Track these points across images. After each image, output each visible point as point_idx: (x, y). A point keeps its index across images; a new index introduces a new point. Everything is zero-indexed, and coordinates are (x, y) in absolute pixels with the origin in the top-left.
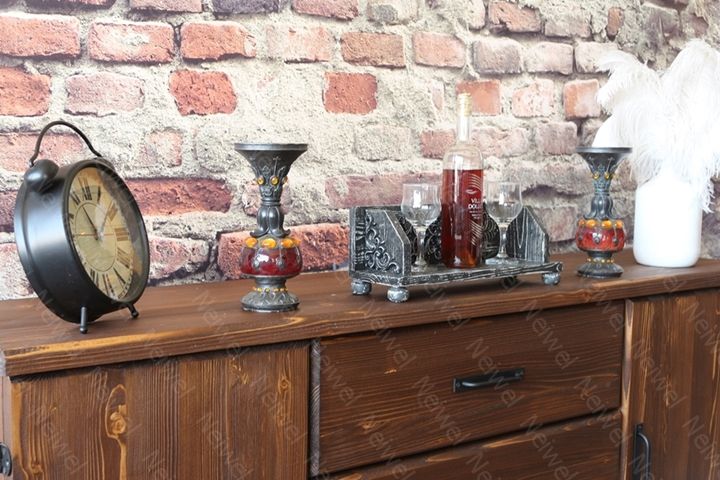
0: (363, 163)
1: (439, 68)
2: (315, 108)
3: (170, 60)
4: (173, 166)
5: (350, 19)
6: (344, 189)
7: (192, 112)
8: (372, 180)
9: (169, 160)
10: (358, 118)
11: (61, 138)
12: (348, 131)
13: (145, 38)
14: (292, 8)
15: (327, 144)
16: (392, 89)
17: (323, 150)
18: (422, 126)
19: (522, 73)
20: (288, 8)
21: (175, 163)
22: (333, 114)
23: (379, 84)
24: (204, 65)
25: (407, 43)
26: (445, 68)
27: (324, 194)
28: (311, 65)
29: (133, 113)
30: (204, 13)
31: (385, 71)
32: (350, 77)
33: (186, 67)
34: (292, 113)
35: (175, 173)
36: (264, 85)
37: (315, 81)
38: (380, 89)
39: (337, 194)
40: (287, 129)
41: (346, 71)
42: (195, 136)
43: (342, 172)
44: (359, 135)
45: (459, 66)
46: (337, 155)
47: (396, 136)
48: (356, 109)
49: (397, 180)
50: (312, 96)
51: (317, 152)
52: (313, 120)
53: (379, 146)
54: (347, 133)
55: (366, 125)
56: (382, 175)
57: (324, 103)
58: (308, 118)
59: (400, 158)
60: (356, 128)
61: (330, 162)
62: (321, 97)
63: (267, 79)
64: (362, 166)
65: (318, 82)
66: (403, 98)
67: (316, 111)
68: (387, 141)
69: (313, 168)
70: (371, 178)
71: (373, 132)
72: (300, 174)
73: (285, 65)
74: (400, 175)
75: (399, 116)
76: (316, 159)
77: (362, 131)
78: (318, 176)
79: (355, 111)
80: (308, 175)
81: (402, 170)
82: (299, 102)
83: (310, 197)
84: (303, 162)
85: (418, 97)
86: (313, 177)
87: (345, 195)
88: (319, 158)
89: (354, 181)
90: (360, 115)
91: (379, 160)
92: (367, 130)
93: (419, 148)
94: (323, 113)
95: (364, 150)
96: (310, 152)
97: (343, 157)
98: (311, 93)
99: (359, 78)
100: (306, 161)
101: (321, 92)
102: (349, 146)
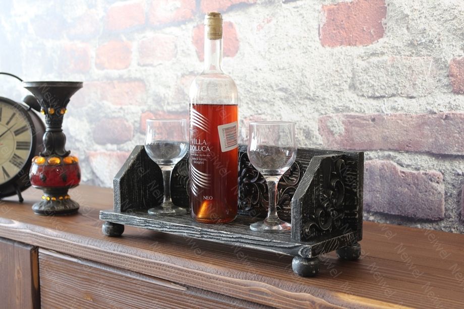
0: (362, 101)
2: (310, 44)
3: (193, 17)
6: (339, 128)
8: (373, 120)
10: (360, 50)
11: (136, 83)
12: (346, 65)
13: (179, 4)
15: (321, 80)
16: (407, 12)
17: (317, 87)
22: (328, 49)
23: (390, 8)
27: (316, 133)
28: (308, 1)
29: (171, 62)
36: (262, 28)
38: (390, 14)
39: (332, 133)
40: (281, 67)
43: (337, 110)
44: (359, 69)
46: (332, 92)
47: (410, 67)
48: (356, 41)
49: (408, 122)
50: (308, 32)
51: (310, 89)
52: (307, 57)
53: (384, 81)
54: (344, 68)
55: (369, 57)
56: (387, 115)
57: (321, 37)
58: (302, 54)
59: (415, 94)
60: (356, 61)
61: (324, 99)
62: (317, 31)
63: (266, 21)
64: (361, 104)
65: (314, 17)
66: (423, 20)
67: (310, 47)
68: (397, 75)
69: (305, 106)
70: (373, 117)
71: (376, 65)
72: (293, 111)
73: (283, 5)
74: (414, 115)
75: (416, 43)
76: (309, 97)
77: (363, 64)
78: (310, 113)
79: (356, 43)
80: (300, 112)
81: (418, 109)
82: (294, 40)
83: (302, 134)
84: (295, 99)
85: (447, 16)
86: (306, 115)
87: (340, 135)
88: (312, 95)
89: (351, 120)
90: (361, 46)
91: (384, 97)
92: (369, 63)
93: (445, 81)
94: (318, 48)
95: (365, 86)
96: (302, 89)
97: (339, 94)
98: (306, 29)
99: (363, 5)
100: (299, 99)
101: (317, 27)
102: (346, 82)
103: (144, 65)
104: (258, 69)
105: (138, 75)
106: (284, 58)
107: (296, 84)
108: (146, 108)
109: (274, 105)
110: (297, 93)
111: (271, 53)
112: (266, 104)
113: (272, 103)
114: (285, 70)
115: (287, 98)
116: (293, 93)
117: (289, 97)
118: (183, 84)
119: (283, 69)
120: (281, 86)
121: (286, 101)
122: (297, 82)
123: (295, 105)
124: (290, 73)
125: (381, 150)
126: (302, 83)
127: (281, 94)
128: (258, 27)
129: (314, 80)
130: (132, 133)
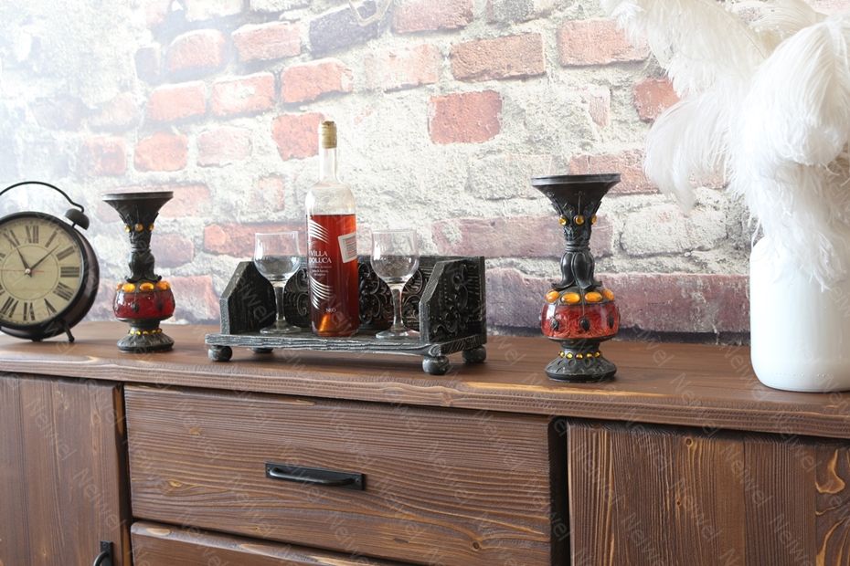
0: (480, 203)
1: (600, 66)
2: (419, 140)
3: (271, 107)
4: (278, 211)
5: (462, 28)
6: (456, 235)
7: (292, 157)
8: (493, 224)
9: (274, 204)
10: (474, 147)
11: (196, 188)
12: (460, 164)
13: (252, 90)
14: (393, 30)
15: (433, 181)
16: (523, 106)
17: (428, 189)
18: (570, 151)
20: (388, 31)
21: (278, 207)
22: (440, 146)
23: (505, 102)
24: (302, 108)
25: (548, 41)
26: (612, 65)
27: (430, 241)
28: (414, 91)
29: (244, 161)
30: (302, 56)
31: (513, 84)
32: (464, 98)
33: (286, 112)
35: (279, 218)
37: (420, 108)
38: (505, 108)
39: (448, 241)
40: (386, 167)
41: (458, 92)
42: (295, 180)
43: (452, 215)
44: (475, 168)
45: (639, 58)
46: (446, 194)
48: (471, 137)
49: (530, 225)
50: (416, 126)
51: (420, 192)
52: (415, 155)
53: (502, 181)
54: (458, 167)
55: (485, 155)
56: (508, 218)
57: (430, 133)
58: (410, 152)
59: (535, 195)
60: (471, 159)
61: (437, 202)
62: (426, 126)
63: (365, 113)
64: (479, 207)
65: (422, 110)
66: (540, 115)
67: (419, 143)
68: (516, 174)
69: (416, 211)
70: (492, 221)
71: (493, 164)
72: (401, 217)
73: (385, 95)
74: (535, 217)
75: (534, 140)
76: (419, 200)
77: (479, 163)
78: (422, 220)
79: (470, 139)
80: (410, 218)
81: (539, 211)
82: (400, 135)
84: (404, 203)
85: (564, 112)
86: (417, 221)
87: (458, 242)
88: (423, 199)
89: (469, 225)
90: (476, 143)
91: (503, 198)
92: (485, 161)
94: (428, 145)
95: (482, 187)
96: (412, 192)
97: (454, 197)
98: (413, 124)
100: (408, 203)
101: (426, 121)
102: (461, 182)
103: (206, 166)
104: (358, 169)
105: (199, 178)
106: (388, 156)
107: (404, 186)
108: (210, 220)
109: (379, 211)
110: (406, 196)
111: (373, 151)
112: (369, 210)
113: (376, 209)
114: (390, 171)
115: (394, 202)
116: (401, 197)
117: (396, 202)
118: (262, 189)
119: (388, 169)
120: (386, 189)
121: (393, 206)
122: (405, 184)
123: (403, 210)
124: (397, 173)
125: (502, 257)
126: (412, 185)
127: (388, 198)
128: (356, 120)
129: (424, 182)
130: (192, 252)
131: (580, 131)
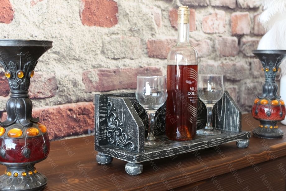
0: (109, 61)
2: (74, 22)
6: (95, 78)
8: (115, 72)
10: (105, 30)
12: (98, 38)
15: (83, 47)
16: (128, 12)
17: (80, 52)
18: (147, 37)
19: (208, 5)
22: (87, 27)
23: (119, 8)
27: (81, 82)
34: (57, 25)
36: (36, 4)
37: (74, 3)
38: (120, 11)
39: (91, 82)
43: (94, 67)
44: (106, 42)
46: (90, 55)
47: (131, 43)
48: (103, 24)
49: (131, 72)
50: (72, 13)
51: (76, 53)
52: (73, 31)
53: (119, 49)
54: (97, 40)
55: (111, 35)
56: (121, 69)
57: (81, 19)
58: (69, 28)
59: (133, 58)
60: (104, 37)
61: (86, 60)
62: (79, 14)
64: (108, 63)
65: (76, 4)
66: (135, 18)
67: (75, 24)
68: (125, 46)
69: (73, 64)
70: (114, 70)
71: (115, 40)
72: (64, 68)
74: (133, 68)
75: (132, 30)
76: (75, 58)
77: (108, 39)
78: (77, 70)
79: (103, 25)
80: (69, 69)
81: (135, 65)
82: (63, 17)
83: (71, 84)
84: (66, 59)
85: (145, 18)
86: (73, 70)
87: (96, 82)
88: (78, 57)
89: (103, 73)
90: (106, 28)
91: (119, 59)
92: (111, 38)
93: (145, 51)
94: (80, 26)
95: (110, 52)
96: (70, 53)
97: (95, 57)
98: (71, 11)
99: (106, 3)
100: (68, 59)
101: (79, 11)
102: (99, 49)
104: (34, 36)
106: (55, 30)
107: (66, 49)
109: (49, 64)
110: (67, 55)
112: (42, 63)
113: (47, 62)
114: (57, 39)
115: (60, 59)
116: (64, 55)
119: (55, 37)
120: (54, 50)
122: (66, 47)
123: (65, 64)
124: (61, 41)
125: (119, 89)
126: (70, 49)
127: (55, 56)
128: (32, 3)
129: (78, 47)
131: (151, 28)
